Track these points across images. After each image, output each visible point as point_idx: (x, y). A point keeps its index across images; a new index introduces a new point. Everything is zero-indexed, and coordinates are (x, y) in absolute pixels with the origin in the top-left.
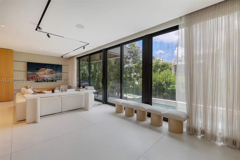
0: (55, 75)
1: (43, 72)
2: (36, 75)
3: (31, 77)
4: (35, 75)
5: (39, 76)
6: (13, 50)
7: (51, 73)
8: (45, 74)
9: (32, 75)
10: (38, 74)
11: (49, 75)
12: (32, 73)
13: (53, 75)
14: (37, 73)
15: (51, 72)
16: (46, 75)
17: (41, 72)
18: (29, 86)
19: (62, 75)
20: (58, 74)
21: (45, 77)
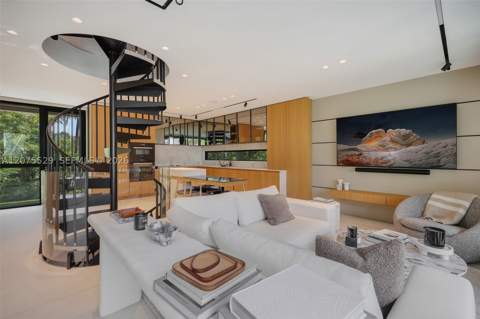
0: (419, 147)
1: (374, 144)
2: (357, 153)
3: (345, 157)
4: (353, 152)
5: (365, 154)
7: (406, 142)
8: (384, 147)
9: (346, 153)
10: (363, 149)
11: (395, 150)
12: (346, 147)
13: (411, 148)
14: (359, 147)
15: (406, 137)
16: (387, 150)
17: (370, 141)
18: (340, 181)
19: (456, 145)
20: (435, 144)
21: (382, 158)
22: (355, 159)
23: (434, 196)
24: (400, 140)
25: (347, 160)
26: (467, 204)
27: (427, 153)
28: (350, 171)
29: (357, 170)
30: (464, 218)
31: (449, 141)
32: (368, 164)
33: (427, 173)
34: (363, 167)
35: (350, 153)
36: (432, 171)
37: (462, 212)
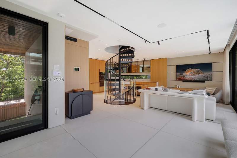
0: (202, 75)
1: (189, 73)
2: (183, 76)
3: (179, 77)
5: (185, 76)
6: (166, 58)
7: (198, 73)
9: (179, 76)
11: (195, 75)
12: (179, 74)
13: (199, 75)
14: (183, 74)
15: (198, 71)
16: (192, 75)
17: (187, 72)
18: (177, 85)
19: (212, 74)
20: (206, 74)
21: (191, 78)
22: (182, 78)
23: (206, 88)
24: (196, 72)
25: (180, 78)
26: (215, 89)
27: (204, 76)
28: (181, 82)
29: (183, 82)
30: (214, 93)
31: (210, 73)
32: (187, 80)
33: (204, 82)
34: (185, 81)
35: (180, 76)
36: (205, 82)
37: (214, 91)
